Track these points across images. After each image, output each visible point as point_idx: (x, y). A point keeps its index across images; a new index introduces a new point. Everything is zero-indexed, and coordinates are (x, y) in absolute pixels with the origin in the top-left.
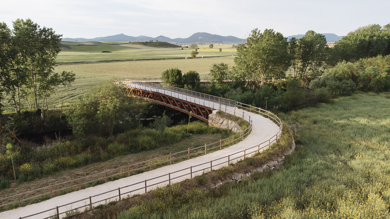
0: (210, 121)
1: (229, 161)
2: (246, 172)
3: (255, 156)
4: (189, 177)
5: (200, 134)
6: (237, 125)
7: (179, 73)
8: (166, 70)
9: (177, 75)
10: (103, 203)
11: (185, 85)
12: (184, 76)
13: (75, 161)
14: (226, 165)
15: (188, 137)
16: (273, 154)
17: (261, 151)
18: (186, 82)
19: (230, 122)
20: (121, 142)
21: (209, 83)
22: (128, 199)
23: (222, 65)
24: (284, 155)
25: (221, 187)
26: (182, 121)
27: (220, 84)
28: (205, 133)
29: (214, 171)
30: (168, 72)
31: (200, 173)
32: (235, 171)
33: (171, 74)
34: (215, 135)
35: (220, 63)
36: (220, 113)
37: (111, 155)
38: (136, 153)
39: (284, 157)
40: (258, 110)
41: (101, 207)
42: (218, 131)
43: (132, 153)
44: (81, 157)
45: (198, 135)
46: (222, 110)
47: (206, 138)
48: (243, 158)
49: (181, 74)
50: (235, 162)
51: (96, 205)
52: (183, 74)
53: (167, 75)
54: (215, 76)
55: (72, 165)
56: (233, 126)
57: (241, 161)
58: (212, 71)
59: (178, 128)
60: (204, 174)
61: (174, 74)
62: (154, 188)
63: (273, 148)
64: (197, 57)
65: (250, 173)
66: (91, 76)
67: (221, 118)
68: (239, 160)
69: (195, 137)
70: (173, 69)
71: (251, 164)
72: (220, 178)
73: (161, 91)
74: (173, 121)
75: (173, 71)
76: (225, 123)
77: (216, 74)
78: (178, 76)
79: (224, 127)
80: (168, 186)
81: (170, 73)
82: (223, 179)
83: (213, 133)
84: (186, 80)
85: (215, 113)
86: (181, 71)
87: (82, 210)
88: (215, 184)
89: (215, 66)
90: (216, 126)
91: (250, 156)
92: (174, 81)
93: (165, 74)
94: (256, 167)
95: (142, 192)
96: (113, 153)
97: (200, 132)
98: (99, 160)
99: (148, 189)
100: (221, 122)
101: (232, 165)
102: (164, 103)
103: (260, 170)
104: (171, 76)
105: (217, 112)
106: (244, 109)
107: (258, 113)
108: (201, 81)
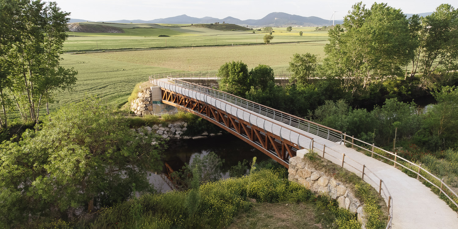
0: (291, 171)
5: (271, 202)
6: (352, 195)
7: (243, 68)
8: (224, 64)
9: (240, 72)
11: (251, 87)
12: (251, 73)
15: (248, 210)
18: (253, 82)
19: (334, 182)
21: (287, 81)
23: (308, 56)
27: (304, 83)
28: (282, 200)
30: (227, 67)
33: (232, 70)
34: (303, 205)
35: (305, 53)
36: (312, 158)
40: (392, 157)
45: (268, 204)
46: (315, 151)
47: (284, 217)
49: (247, 70)
52: (249, 69)
53: (226, 70)
56: (340, 192)
58: (293, 64)
61: (235, 70)
64: (271, 43)
66: (132, 68)
67: (313, 170)
70: (234, 63)
73: (211, 101)
75: (234, 65)
76: (323, 181)
77: (298, 69)
78: (241, 74)
79: (320, 189)
81: (230, 67)
83: (298, 202)
84: (253, 79)
85: (302, 157)
86: (246, 66)
89: (298, 57)
90: (305, 183)
92: (235, 81)
93: (223, 70)
100: (314, 177)
104: (232, 73)
105: (305, 156)
106: (359, 150)
107: (392, 164)
108: (275, 78)
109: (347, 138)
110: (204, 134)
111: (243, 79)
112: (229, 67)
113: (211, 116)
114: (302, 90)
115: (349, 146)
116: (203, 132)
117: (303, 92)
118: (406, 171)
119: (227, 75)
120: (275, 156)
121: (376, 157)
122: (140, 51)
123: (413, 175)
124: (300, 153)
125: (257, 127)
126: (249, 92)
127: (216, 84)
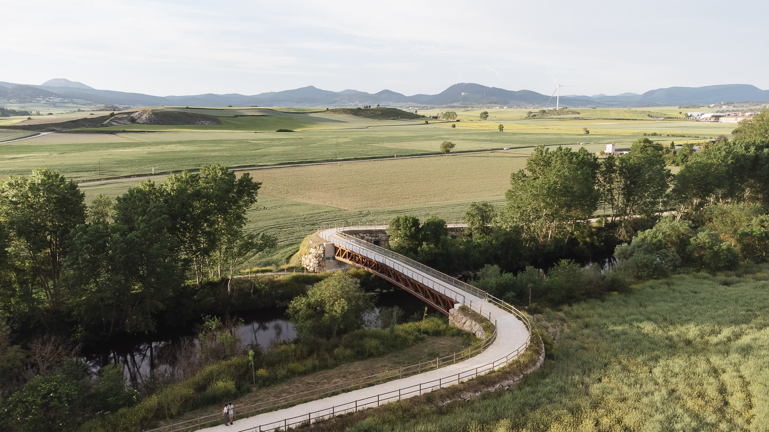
0: (450, 318)
1: (459, 379)
2: (475, 392)
3: (488, 374)
4: (418, 393)
5: (436, 336)
6: (482, 329)
7: (415, 222)
8: (396, 217)
9: (412, 227)
10: (343, 413)
11: (424, 243)
12: (423, 227)
13: (304, 368)
14: (456, 383)
15: (422, 339)
16: (509, 373)
17: (496, 369)
18: (425, 237)
19: (474, 323)
20: (346, 347)
21: (462, 230)
22: (363, 411)
23: (485, 205)
24: (522, 373)
25: (449, 405)
26: (415, 313)
28: (443, 335)
29: (443, 388)
30: (398, 220)
31: (429, 391)
32: (464, 390)
33: (403, 224)
34: (455, 338)
35: (482, 202)
36: (464, 309)
37: (338, 362)
38: (363, 360)
39: (522, 376)
40: (511, 308)
41: (341, 416)
42: (460, 333)
43: (359, 360)
44: (309, 363)
45: (435, 337)
46: (466, 304)
47: (443, 343)
48: (474, 377)
49: (418, 224)
50: (465, 380)
51: (337, 414)
52: (421, 224)
53: (397, 224)
54: (472, 223)
55: (301, 373)
56: (476, 328)
57: (472, 379)
58: (468, 214)
59: (409, 326)
60: (432, 392)
61: (407, 225)
62: (386, 402)
63: (511, 365)
64: (452, 153)
65: (480, 393)
67: (463, 316)
68: (470, 378)
69: (430, 340)
70: (406, 217)
71: (482, 383)
72: (448, 397)
73: (389, 263)
75: (406, 220)
76: (468, 323)
77: (474, 220)
78: (413, 229)
79: (467, 328)
80: (398, 401)
82: (451, 397)
83: (453, 336)
84: (425, 233)
86: (418, 219)
87: (326, 418)
88: (443, 402)
89: (473, 205)
90: (458, 325)
91: (483, 374)
92: (407, 236)
93: (394, 223)
94: (488, 386)
95: (375, 405)
96: (340, 360)
97: (437, 333)
98: (326, 367)
99: (381, 403)
100: (463, 321)
101: (462, 383)
102: (392, 280)
103: (492, 389)
104: (403, 228)
105: (459, 308)
106: (496, 304)
107: (511, 313)
108: (449, 226)
109: (489, 296)
110: (377, 290)
111: (415, 233)
112: (400, 220)
113: (389, 276)
114: (478, 243)
115: (490, 301)
116: (376, 289)
117: (479, 245)
118: (517, 317)
119: (398, 228)
120: (441, 309)
121: (504, 309)
122: (268, 171)
123: (520, 319)
124: (457, 306)
125: (428, 287)
126: (421, 248)
127: (385, 235)
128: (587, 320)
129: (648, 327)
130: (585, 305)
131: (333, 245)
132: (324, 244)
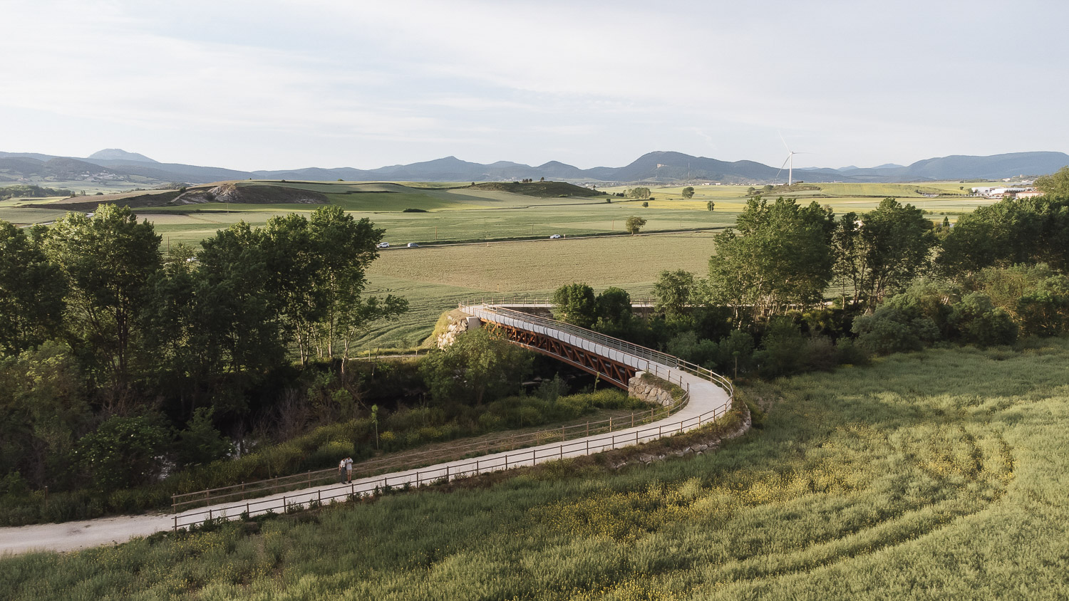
0: (630, 389)
1: (637, 439)
2: (658, 454)
3: (675, 435)
4: (584, 453)
5: (611, 408)
6: (670, 397)
7: (588, 292)
8: (562, 286)
9: (583, 298)
10: (489, 470)
11: (599, 318)
12: (598, 299)
13: (440, 433)
14: (634, 443)
15: (593, 412)
16: (702, 436)
17: (686, 431)
18: (601, 312)
19: (660, 391)
20: (495, 413)
21: (651, 310)
22: (515, 469)
23: (681, 274)
24: (720, 438)
25: (623, 467)
26: (585, 387)
27: (676, 313)
28: (620, 408)
29: (617, 449)
30: (565, 290)
31: (599, 450)
32: (644, 451)
33: (572, 295)
34: (636, 410)
35: (676, 270)
36: (648, 378)
37: (484, 430)
38: (516, 429)
39: (719, 441)
40: (709, 374)
41: (487, 474)
42: (642, 405)
43: (511, 428)
44: (448, 428)
45: (609, 409)
46: (650, 371)
48: (657, 438)
49: (592, 295)
50: (646, 441)
51: (482, 472)
52: (596, 295)
53: (563, 296)
54: (664, 297)
55: (438, 438)
56: (663, 397)
57: (655, 441)
58: (659, 286)
59: (577, 398)
60: (603, 452)
61: (577, 295)
62: (543, 461)
63: (704, 428)
64: (642, 233)
65: (664, 456)
66: (401, 287)
67: (647, 385)
68: (652, 438)
69: (603, 413)
70: (575, 285)
71: (668, 445)
72: (623, 458)
73: (552, 333)
74: (571, 387)
75: (576, 289)
76: (652, 393)
77: (667, 293)
78: (584, 300)
79: (651, 399)
80: (560, 460)
81: (569, 292)
82: (627, 458)
83: (633, 408)
84: (601, 307)
85: (640, 377)
86: (592, 289)
87: (469, 475)
88: (616, 464)
89: (666, 275)
90: (639, 397)
91: (668, 435)
92: (576, 310)
93: (559, 295)
94: (674, 449)
95: (530, 464)
96: (487, 428)
97: (613, 406)
98: (468, 434)
99: (537, 461)
100: (646, 391)
101: (641, 444)
102: (557, 355)
103: (679, 453)
104: (572, 299)
105: (642, 375)
106: (690, 372)
107: (708, 379)
108: (633, 306)
109: (681, 363)
110: (537, 379)
111: (587, 307)
112: (568, 290)
114: (673, 324)
115: (682, 369)
116: (536, 377)
117: (675, 326)
118: (715, 382)
119: (566, 301)
120: (619, 383)
121: (700, 376)
123: (720, 385)
124: (638, 374)
125: (602, 356)
126: (595, 325)
127: (548, 314)
128: (809, 391)
129: (888, 398)
130: (808, 377)
131: (479, 319)
132: (468, 318)
